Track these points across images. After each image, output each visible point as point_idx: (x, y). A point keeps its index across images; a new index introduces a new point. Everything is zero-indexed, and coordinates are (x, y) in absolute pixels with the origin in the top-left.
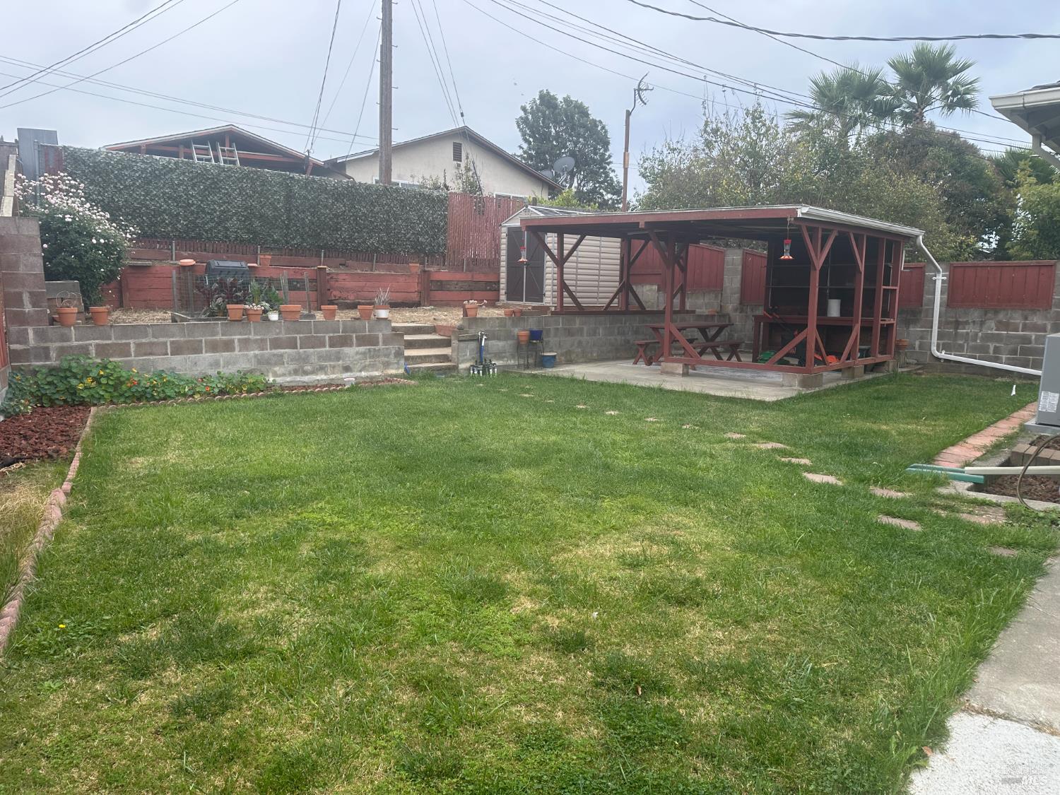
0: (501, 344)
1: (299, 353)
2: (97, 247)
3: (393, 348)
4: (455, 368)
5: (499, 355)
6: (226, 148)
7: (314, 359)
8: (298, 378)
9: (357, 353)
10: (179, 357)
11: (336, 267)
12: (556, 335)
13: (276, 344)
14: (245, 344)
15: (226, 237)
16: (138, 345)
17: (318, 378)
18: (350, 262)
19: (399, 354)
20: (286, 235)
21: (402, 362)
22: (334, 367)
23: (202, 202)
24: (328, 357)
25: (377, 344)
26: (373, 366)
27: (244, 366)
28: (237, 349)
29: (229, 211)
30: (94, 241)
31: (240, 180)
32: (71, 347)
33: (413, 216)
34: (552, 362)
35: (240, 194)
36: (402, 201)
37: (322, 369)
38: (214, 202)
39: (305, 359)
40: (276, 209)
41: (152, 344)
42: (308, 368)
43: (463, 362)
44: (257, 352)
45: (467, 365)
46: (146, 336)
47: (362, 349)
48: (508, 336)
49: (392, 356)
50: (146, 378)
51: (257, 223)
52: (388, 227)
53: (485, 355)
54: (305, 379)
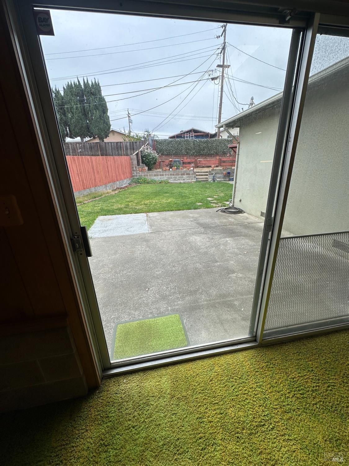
0: (220, 175)
1: (175, 177)
2: (151, 158)
3: (193, 176)
4: (208, 180)
5: (219, 178)
6: (192, 133)
7: (178, 178)
8: (175, 181)
10: (155, 177)
11: (204, 159)
13: (171, 175)
14: (166, 175)
16: (149, 175)
18: (207, 157)
19: (195, 177)
20: (194, 153)
21: (195, 179)
22: (181, 179)
24: (180, 177)
25: (190, 175)
26: (189, 179)
27: (165, 179)
28: (164, 176)
29: (182, 148)
31: (184, 142)
34: (232, 180)
37: (179, 180)
42: (177, 179)
44: (168, 176)
45: (211, 180)
46: (150, 173)
47: (187, 176)
48: (222, 173)
50: (149, 180)
51: (188, 150)
52: (216, 148)
53: (215, 178)
54: (176, 181)
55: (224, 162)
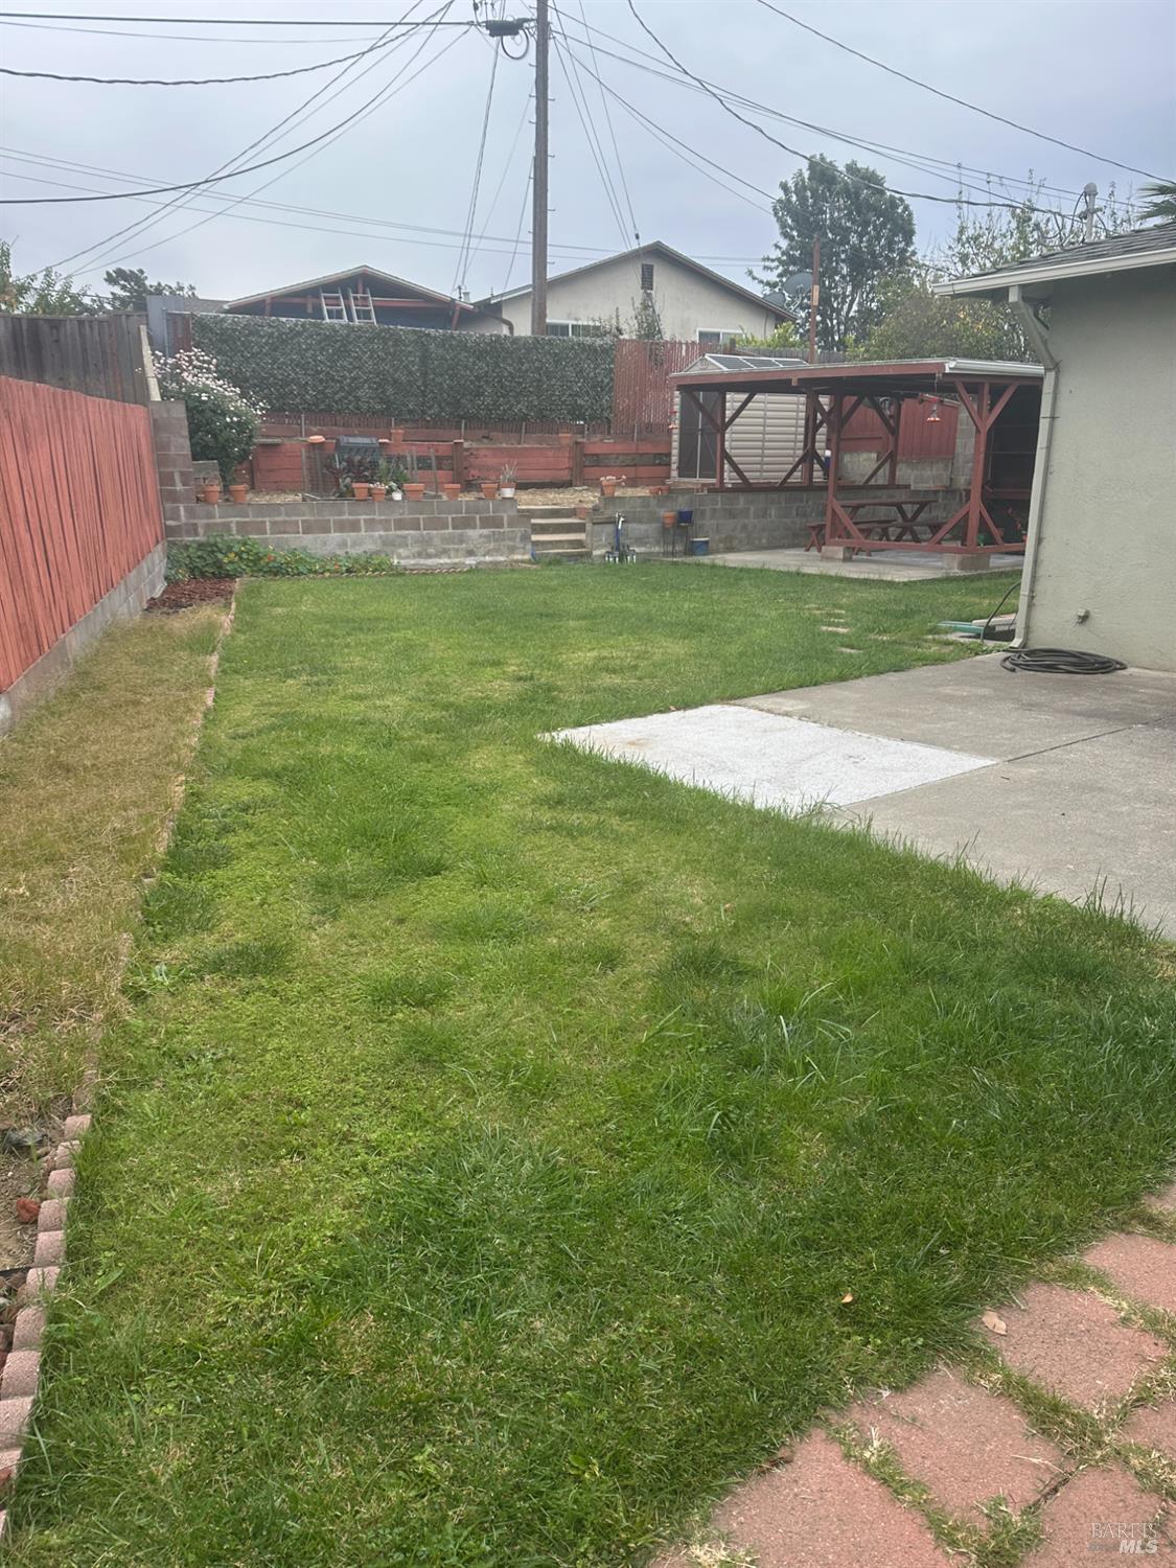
0: (643, 527)
1: (422, 535)
2: (229, 426)
3: (519, 531)
4: (589, 554)
5: (640, 541)
6: (358, 296)
7: (437, 541)
8: (422, 561)
9: (481, 536)
10: (310, 536)
11: (479, 441)
12: (712, 517)
13: (400, 524)
14: (371, 524)
15: (358, 409)
16: (273, 523)
17: (442, 561)
18: (494, 434)
19: (525, 538)
20: (423, 404)
21: (529, 547)
22: (457, 550)
23: (331, 368)
24: (450, 540)
25: (501, 526)
26: (497, 551)
27: (370, 547)
28: (363, 529)
29: (360, 377)
30: (228, 420)
32: (216, 524)
33: (570, 373)
34: (705, 548)
35: (371, 357)
36: (556, 354)
37: (445, 552)
38: (343, 367)
39: (428, 542)
40: (411, 373)
41: (286, 522)
42: (431, 551)
43: (597, 548)
44: (382, 533)
45: (603, 551)
46: (279, 515)
47: (486, 532)
48: (653, 518)
49: (518, 540)
50: (281, 556)
53: (622, 540)
54: (429, 562)
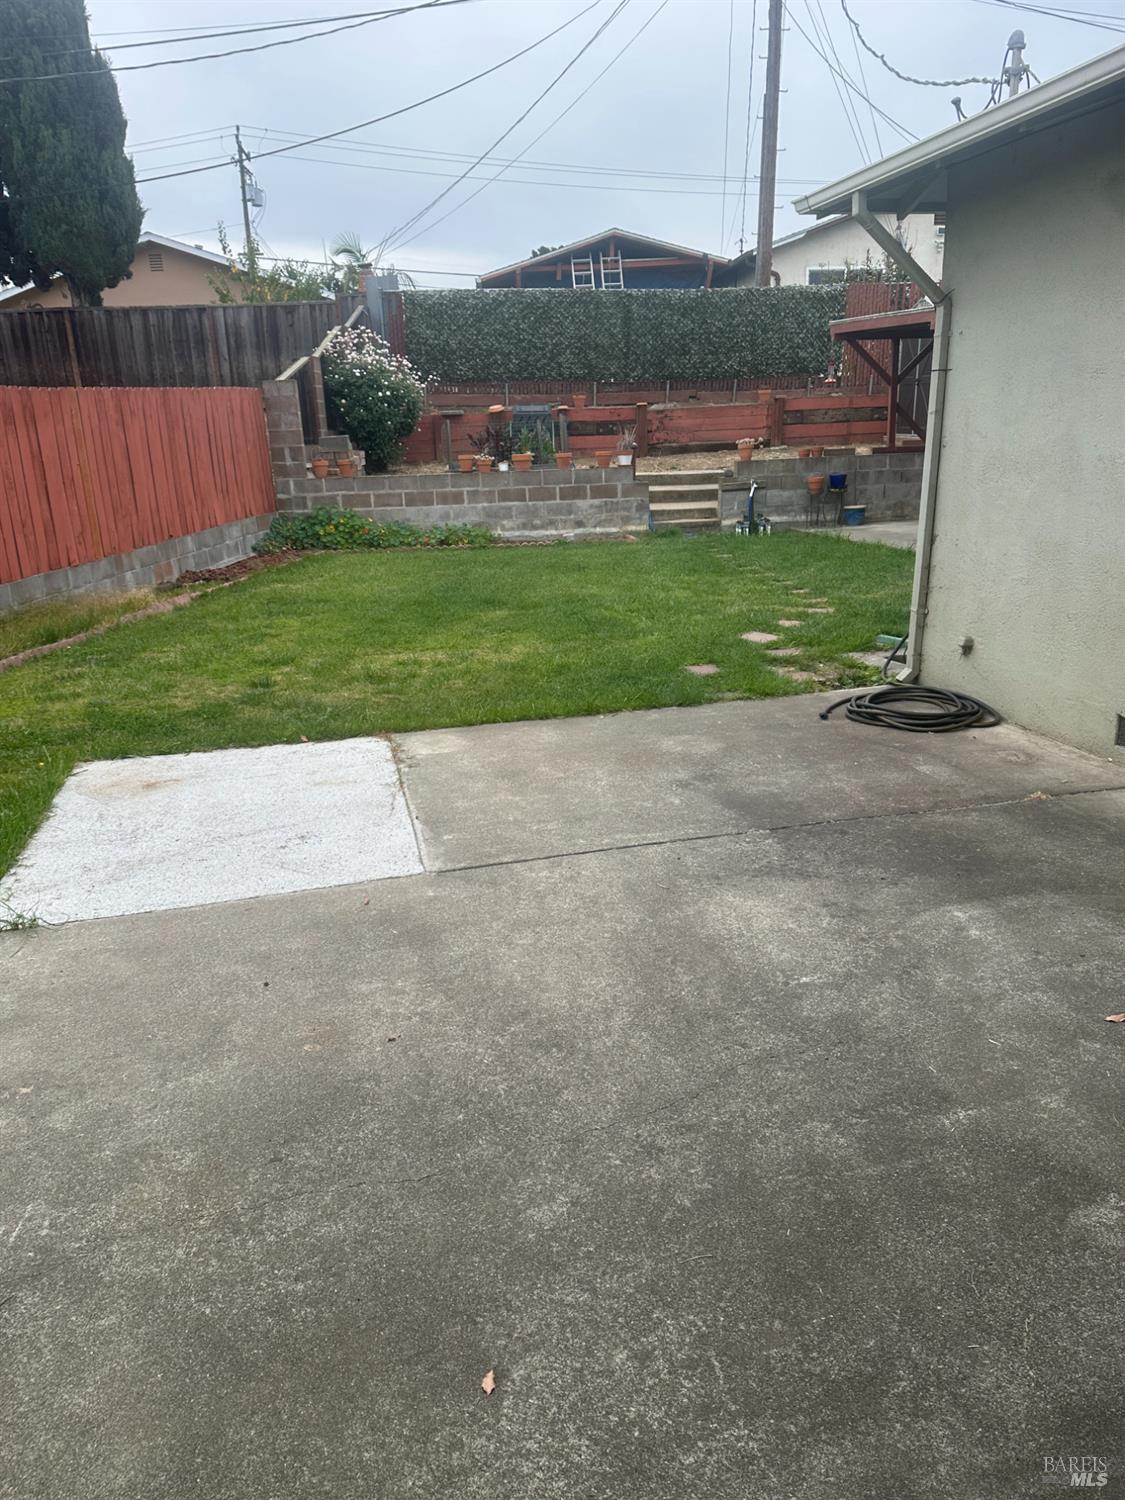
0: (786, 494)
1: (527, 506)
2: (382, 400)
3: (634, 500)
4: (717, 525)
5: (781, 509)
7: (543, 512)
8: (527, 533)
9: (591, 506)
10: (412, 509)
12: (877, 481)
13: (505, 496)
14: (474, 496)
16: (377, 496)
17: (548, 533)
18: (702, 394)
19: (643, 507)
21: (646, 517)
22: (565, 522)
23: (533, 335)
24: (558, 511)
25: (615, 495)
26: (609, 522)
27: (471, 519)
28: (466, 501)
29: (562, 343)
30: (380, 394)
32: (323, 497)
34: (862, 518)
35: (572, 322)
37: (552, 524)
38: (545, 334)
39: (534, 513)
40: (612, 336)
41: (389, 495)
42: (537, 522)
43: (727, 518)
44: (485, 505)
45: (734, 521)
46: (383, 488)
47: (597, 502)
48: (798, 484)
49: (634, 510)
50: (381, 528)
51: (592, 355)
52: (753, 343)
53: (757, 508)
54: (534, 533)
55: (801, 417)
